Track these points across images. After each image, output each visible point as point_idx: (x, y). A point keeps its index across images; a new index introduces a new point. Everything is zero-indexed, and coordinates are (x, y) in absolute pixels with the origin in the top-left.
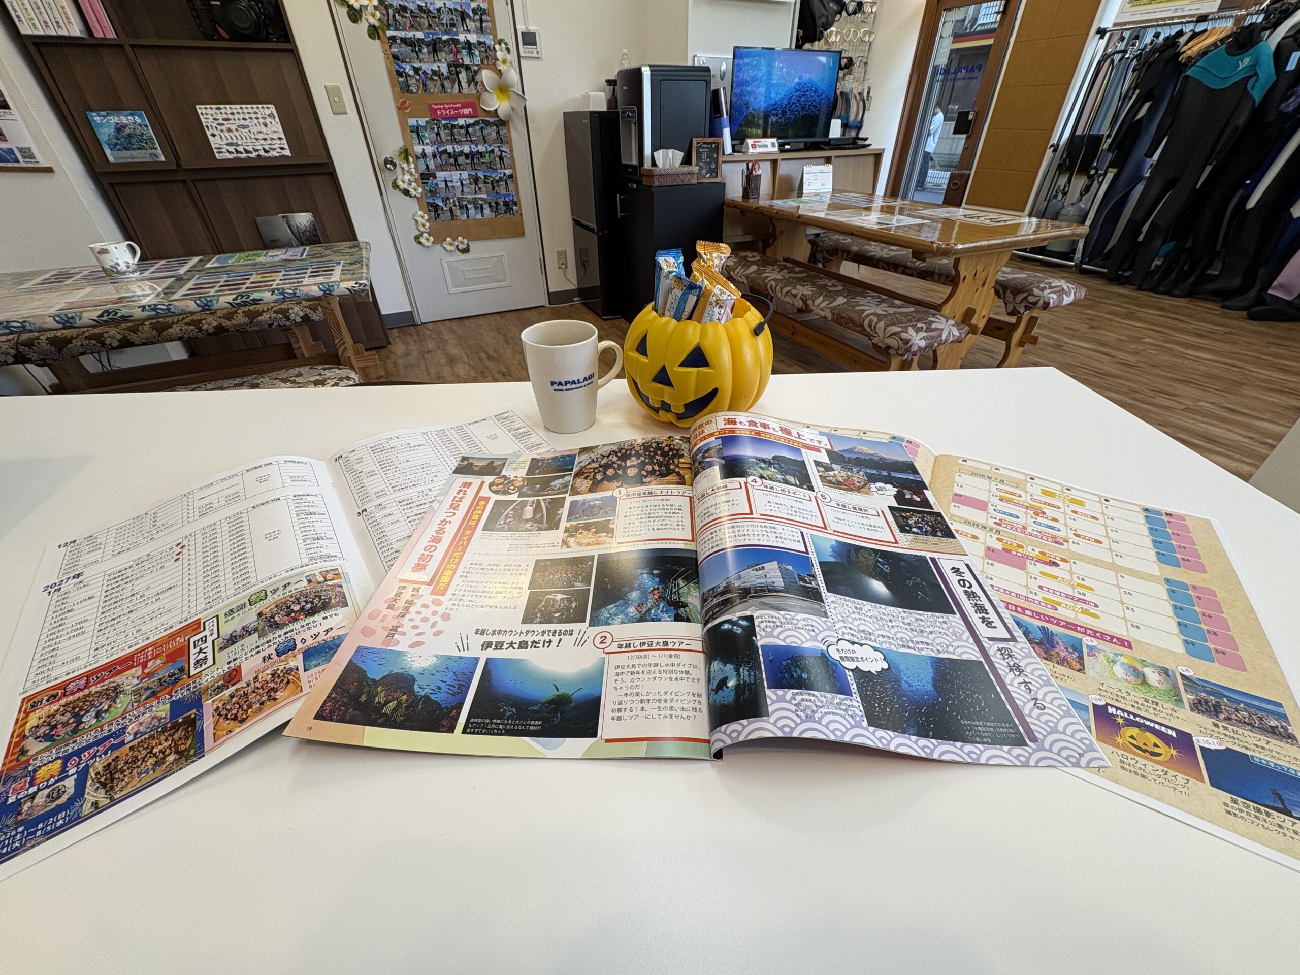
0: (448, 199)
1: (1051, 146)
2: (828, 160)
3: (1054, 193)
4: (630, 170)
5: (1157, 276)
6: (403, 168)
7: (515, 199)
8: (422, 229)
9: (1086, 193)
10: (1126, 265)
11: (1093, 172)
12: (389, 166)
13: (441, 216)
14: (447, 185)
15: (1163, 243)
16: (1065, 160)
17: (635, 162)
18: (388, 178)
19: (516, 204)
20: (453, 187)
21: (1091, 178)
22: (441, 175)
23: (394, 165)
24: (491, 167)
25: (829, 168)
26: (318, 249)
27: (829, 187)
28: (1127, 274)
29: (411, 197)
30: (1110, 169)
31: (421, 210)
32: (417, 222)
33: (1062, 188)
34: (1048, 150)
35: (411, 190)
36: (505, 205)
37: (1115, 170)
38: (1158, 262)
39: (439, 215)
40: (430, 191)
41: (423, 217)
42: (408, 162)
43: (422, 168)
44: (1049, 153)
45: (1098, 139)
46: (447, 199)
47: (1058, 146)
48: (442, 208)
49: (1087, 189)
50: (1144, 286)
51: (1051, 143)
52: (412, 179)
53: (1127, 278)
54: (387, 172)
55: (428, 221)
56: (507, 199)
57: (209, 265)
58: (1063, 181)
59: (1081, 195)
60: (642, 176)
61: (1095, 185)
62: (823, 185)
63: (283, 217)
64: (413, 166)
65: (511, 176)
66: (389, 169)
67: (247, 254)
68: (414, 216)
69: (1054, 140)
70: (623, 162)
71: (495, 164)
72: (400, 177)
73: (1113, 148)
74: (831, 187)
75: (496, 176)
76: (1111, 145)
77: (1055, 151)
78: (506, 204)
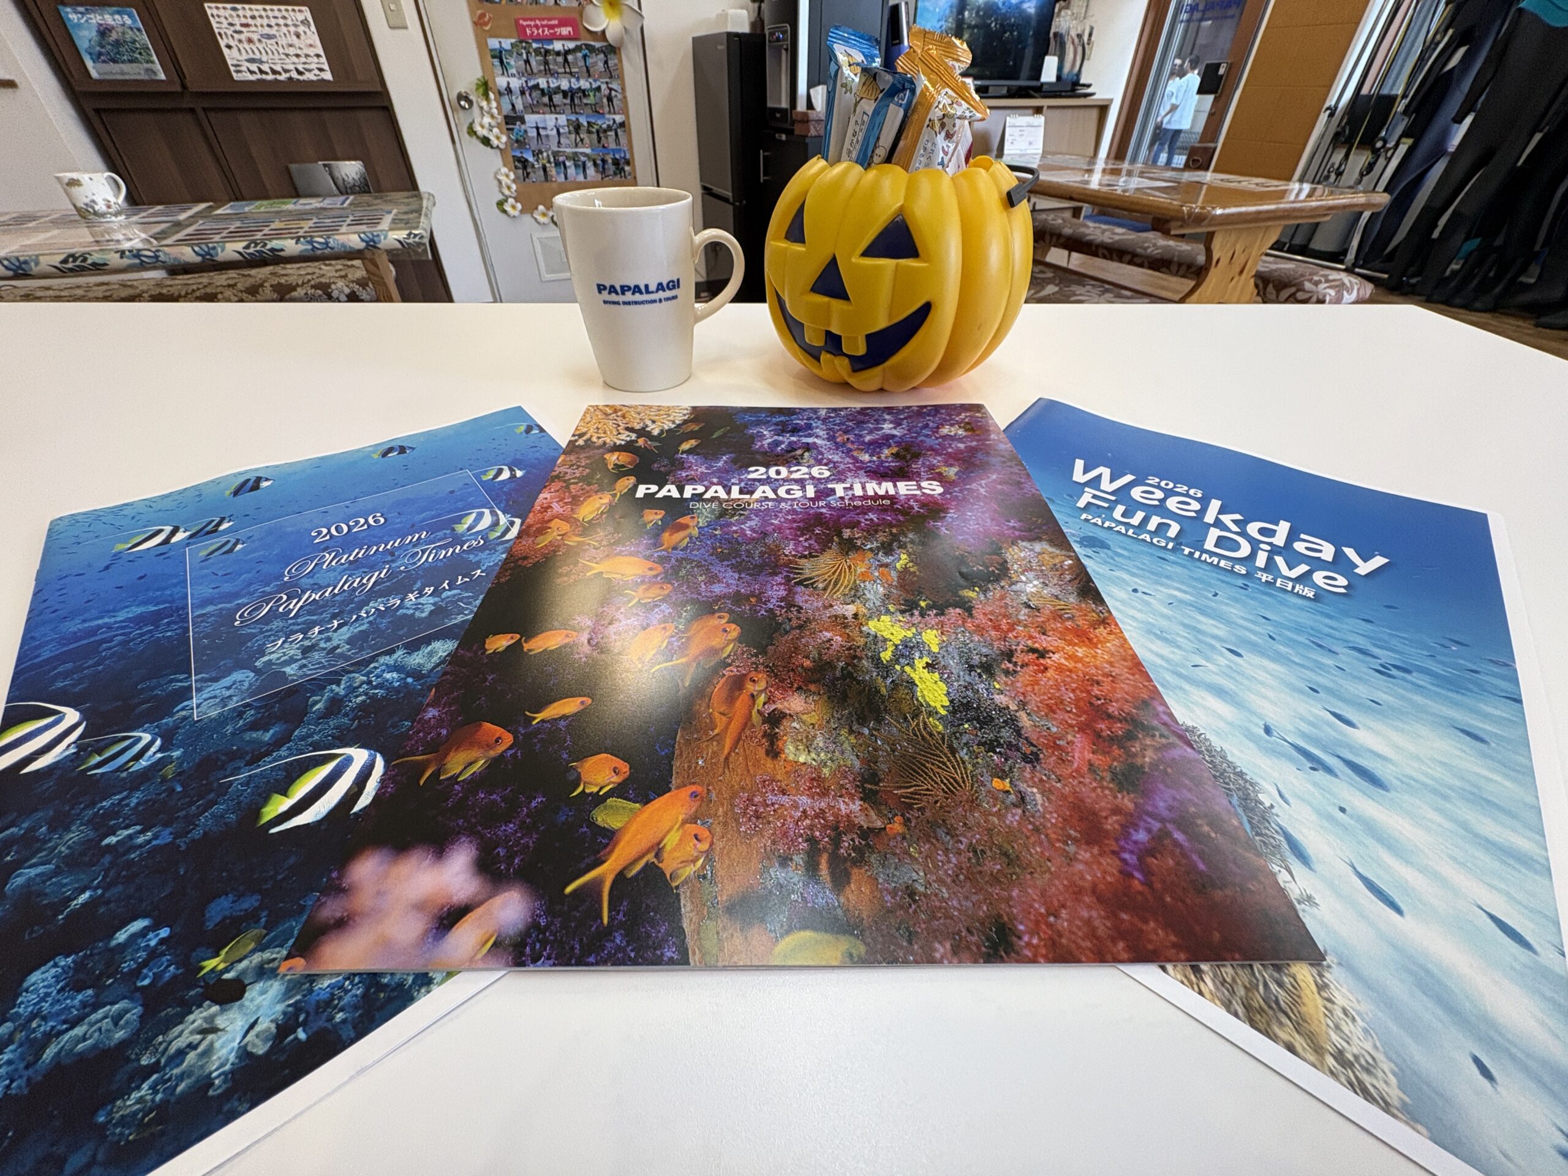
0: (541, 152)
1: (1327, 109)
2: (1038, 110)
3: (1326, 173)
4: (778, 115)
5: (1453, 284)
6: (481, 108)
7: (628, 156)
8: (507, 192)
9: (1368, 173)
10: (1412, 269)
11: (1379, 144)
12: (462, 103)
13: (532, 175)
14: (539, 134)
15: (1467, 239)
16: (1344, 129)
17: (784, 104)
18: (462, 120)
19: (628, 163)
20: (547, 136)
21: (1376, 153)
22: (531, 119)
23: (470, 103)
24: (596, 111)
25: (1040, 120)
26: (366, 198)
27: (1038, 148)
28: (1413, 281)
29: (492, 147)
30: (1404, 140)
31: (505, 165)
32: (500, 182)
33: (1336, 166)
34: (1322, 115)
35: (492, 138)
36: (614, 164)
37: (1410, 141)
38: (1455, 266)
39: (528, 174)
40: (517, 141)
41: (507, 175)
42: (487, 99)
43: (507, 108)
44: (1324, 117)
45: (1391, 100)
46: (537, 154)
47: (1336, 107)
48: (533, 166)
49: (1370, 167)
50: (1435, 297)
51: (1327, 105)
52: (493, 123)
53: (1414, 285)
54: (461, 113)
55: (514, 181)
56: (617, 156)
57: (219, 212)
58: (1338, 157)
59: (1362, 175)
60: (793, 122)
61: (1381, 161)
62: (1030, 143)
63: (325, 165)
64: (494, 104)
65: (622, 125)
66: (463, 108)
67: (272, 201)
68: (496, 174)
69: (1331, 101)
70: (770, 104)
71: (602, 107)
72: (477, 121)
73: (1411, 109)
74: (1041, 146)
75: (603, 123)
76: (1407, 107)
77: (1331, 115)
78: (616, 162)
